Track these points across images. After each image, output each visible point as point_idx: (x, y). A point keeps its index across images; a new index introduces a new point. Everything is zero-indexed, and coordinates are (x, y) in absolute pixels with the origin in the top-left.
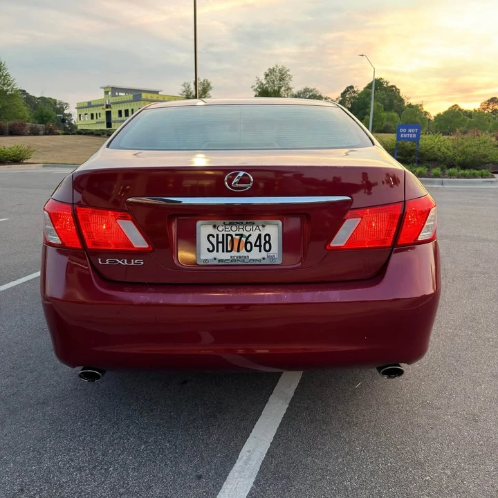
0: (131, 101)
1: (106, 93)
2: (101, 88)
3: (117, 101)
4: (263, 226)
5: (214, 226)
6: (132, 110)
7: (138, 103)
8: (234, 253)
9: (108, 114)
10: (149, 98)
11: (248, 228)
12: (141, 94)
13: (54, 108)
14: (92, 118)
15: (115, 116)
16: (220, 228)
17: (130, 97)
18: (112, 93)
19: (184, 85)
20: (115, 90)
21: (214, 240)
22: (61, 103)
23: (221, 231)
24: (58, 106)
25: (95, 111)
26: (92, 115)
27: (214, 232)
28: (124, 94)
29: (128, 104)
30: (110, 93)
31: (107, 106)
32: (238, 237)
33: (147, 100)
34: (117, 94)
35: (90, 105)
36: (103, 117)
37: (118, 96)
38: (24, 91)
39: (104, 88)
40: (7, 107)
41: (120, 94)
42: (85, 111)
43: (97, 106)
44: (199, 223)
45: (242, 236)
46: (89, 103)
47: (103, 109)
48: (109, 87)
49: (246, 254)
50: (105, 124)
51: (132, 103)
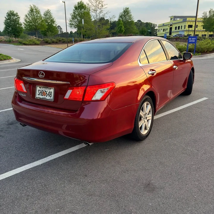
0: (182, 22)
1: (171, 19)
2: (169, 17)
3: (176, 22)
4: (50, 89)
5: (40, 88)
6: (182, 26)
7: (185, 23)
8: (43, 96)
9: (171, 29)
10: (190, 20)
11: (47, 89)
12: (187, 19)
13: (151, 27)
14: (164, 31)
15: (173, 30)
16: (41, 88)
17: (182, 20)
18: (174, 19)
19: (204, 13)
20: (175, 17)
21: (39, 92)
22: (154, 25)
23: (41, 89)
24: (153, 26)
25: (165, 28)
26: (164, 29)
27: (40, 89)
28: (179, 19)
29: (180, 23)
30: (173, 19)
31: (171, 25)
32: (45, 92)
33: (189, 21)
34: (176, 19)
35: (164, 25)
36: (168, 30)
37: (177, 20)
38: (140, 20)
39: (171, 17)
40: (129, 28)
41: (177, 19)
42: (161, 28)
43: (166, 25)
44: (37, 86)
45: (45, 91)
46: (163, 24)
47: (169, 26)
48: (173, 16)
49: (46, 97)
50: (169, 33)
51: (182, 23)
